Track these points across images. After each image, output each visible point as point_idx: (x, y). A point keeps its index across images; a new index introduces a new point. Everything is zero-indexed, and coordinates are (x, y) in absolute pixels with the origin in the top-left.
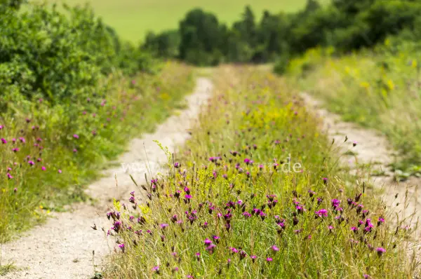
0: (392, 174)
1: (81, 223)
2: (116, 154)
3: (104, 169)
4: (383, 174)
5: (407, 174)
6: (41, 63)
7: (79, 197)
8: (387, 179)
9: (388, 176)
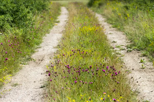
0: (127, 49)
1: (33, 69)
2: (39, 43)
3: (36, 49)
4: (124, 49)
5: (131, 50)
6: (14, 14)
7: (30, 59)
8: (125, 51)
9: (126, 50)
